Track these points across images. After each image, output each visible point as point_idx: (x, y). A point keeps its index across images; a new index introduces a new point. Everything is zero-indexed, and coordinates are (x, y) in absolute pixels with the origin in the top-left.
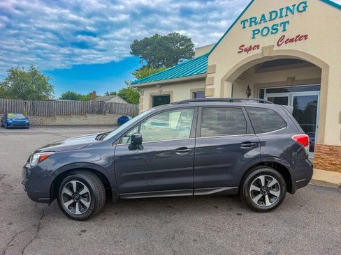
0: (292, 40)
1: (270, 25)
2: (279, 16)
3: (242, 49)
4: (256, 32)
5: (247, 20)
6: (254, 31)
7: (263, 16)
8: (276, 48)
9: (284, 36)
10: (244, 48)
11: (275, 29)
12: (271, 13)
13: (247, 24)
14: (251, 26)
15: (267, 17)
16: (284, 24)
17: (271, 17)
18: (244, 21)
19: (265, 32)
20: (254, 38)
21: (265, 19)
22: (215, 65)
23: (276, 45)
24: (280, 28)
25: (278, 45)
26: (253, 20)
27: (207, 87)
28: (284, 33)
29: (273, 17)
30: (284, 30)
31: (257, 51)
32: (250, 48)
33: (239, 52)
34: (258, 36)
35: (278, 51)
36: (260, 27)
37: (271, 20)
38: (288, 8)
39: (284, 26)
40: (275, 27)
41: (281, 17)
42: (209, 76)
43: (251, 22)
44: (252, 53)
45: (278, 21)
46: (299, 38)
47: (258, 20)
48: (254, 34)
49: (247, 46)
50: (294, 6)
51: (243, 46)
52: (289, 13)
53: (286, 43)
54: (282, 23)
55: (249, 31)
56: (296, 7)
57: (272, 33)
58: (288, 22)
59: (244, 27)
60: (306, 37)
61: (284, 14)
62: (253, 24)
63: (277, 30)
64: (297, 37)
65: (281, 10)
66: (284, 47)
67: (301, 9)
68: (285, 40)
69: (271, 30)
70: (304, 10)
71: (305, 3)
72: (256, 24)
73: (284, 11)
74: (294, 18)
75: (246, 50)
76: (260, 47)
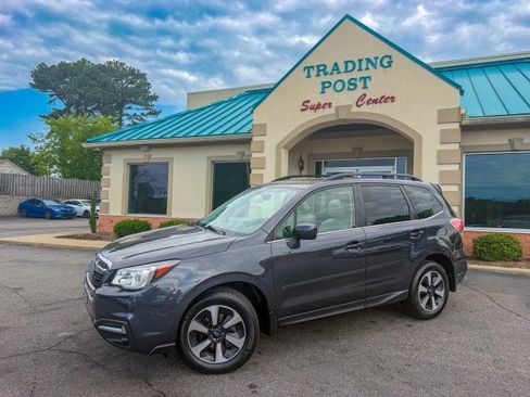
0: (375, 101)
1: (346, 78)
2: (357, 68)
3: (306, 106)
4: (327, 85)
5: (312, 67)
6: (323, 83)
7: (336, 64)
8: (355, 109)
9: (365, 95)
10: (309, 105)
11: (352, 84)
12: (346, 63)
13: (313, 73)
14: (318, 75)
15: (342, 67)
16: (365, 79)
17: (346, 68)
18: (308, 68)
19: (339, 86)
20: (323, 92)
21: (338, 69)
22: (265, 125)
23: (355, 106)
24: (360, 85)
25: (358, 106)
26: (321, 68)
27: (254, 155)
28: (364, 91)
29: (349, 69)
30: (365, 87)
31: (328, 111)
32: (319, 106)
33: (302, 110)
34: (329, 91)
35: (358, 113)
36: (333, 79)
37: (346, 71)
38: (368, 60)
39: (365, 83)
40: (353, 81)
41: (360, 70)
42: (255, 139)
43: (319, 71)
44: (320, 113)
45: (356, 74)
46: (384, 99)
47: (329, 69)
48: (324, 88)
49: (314, 102)
50: (376, 58)
51: (308, 101)
52: (370, 66)
53: (368, 103)
54: (361, 78)
55: (316, 82)
56: (379, 60)
57: (349, 89)
58: (369, 78)
59: (309, 76)
60: (393, 99)
61: (364, 67)
62: (321, 73)
63: (356, 86)
64: (382, 98)
65: (360, 61)
66: (365, 108)
67: (385, 63)
68: (366, 100)
69: (347, 85)
70: (390, 66)
71: (390, 57)
72: (326, 74)
73: (364, 63)
74: (377, 74)
75: (312, 108)
76: (334, 106)
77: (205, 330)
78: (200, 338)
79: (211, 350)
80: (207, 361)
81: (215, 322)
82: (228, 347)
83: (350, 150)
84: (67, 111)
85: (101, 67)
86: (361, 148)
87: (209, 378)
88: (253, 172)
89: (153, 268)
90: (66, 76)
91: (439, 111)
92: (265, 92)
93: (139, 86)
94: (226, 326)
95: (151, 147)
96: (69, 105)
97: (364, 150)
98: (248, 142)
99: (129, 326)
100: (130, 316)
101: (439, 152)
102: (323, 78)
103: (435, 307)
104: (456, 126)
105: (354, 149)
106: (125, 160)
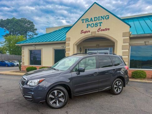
0: (103, 30)
1: (94, 23)
2: (98, 19)
3: (82, 32)
4: (88, 25)
5: (84, 19)
6: (87, 25)
7: (91, 18)
8: (97, 33)
9: (100, 28)
10: (83, 31)
11: (96, 25)
12: (95, 18)
13: (84, 21)
14: (86, 22)
16: (100, 23)
18: (83, 20)
19: (92, 25)
20: (87, 27)
21: (92, 20)
22: (70, 38)
23: (97, 31)
24: (99, 25)
25: (98, 31)
26: (87, 20)
27: (67, 47)
30: (100, 26)
32: (86, 32)
33: (81, 33)
35: (98, 34)
36: (90, 23)
37: (95, 21)
38: (101, 17)
40: (96, 24)
41: (99, 20)
42: (67, 42)
43: (86, 20)
44: (87, 34)
45: (98, 22)
46: (106, 29)
47: (89, 20)
48: (88, 26)
49: (84, 31)
50: (104, 16)
51: (83, 30)
52: (102, 19)
53: (101, 31)
54: (99, 23)
55: (85, 24)
57: (95, 26)
58: (102, 22)
59: (83, 22)
60: (109, 29)
61: (100, 19)
62: (87, 21)
64: (105, 29)
65: (99, 17)
67: (107, 18)
68: (100, 30)
69: (95, 25)
70: (108, 19)
71: (108, 16)
72: (88, 22)
73: (100, 18)
74: (104, 21)
75: (84, 32)
76: (90, 32)
77: (53, 97)
78: (52, 99)
79: (55, 103)
80: (54, 105)
81: (56, 95)
82: (60, 102)
83: (96, 45)
84: (10, 34)
85: (19, 20)
86: (99, 45)
87: (55, 110)
88: (66, 52)
89: (39, 80)
90: (9, 23)
91: (123, 33)
92: (70, 27)
93: (31, 26)
94: (59, 96)
95: (36, 45)
96: (10, 32)
97: (100, 45)
98: (65, 43)
99: (33, 96)
100: (33, 93)
101: (122, 46)
102: (87, 23)
103: (119, 91)
104: (128, 38)
105: (97, 45)
106: (28, 49)
